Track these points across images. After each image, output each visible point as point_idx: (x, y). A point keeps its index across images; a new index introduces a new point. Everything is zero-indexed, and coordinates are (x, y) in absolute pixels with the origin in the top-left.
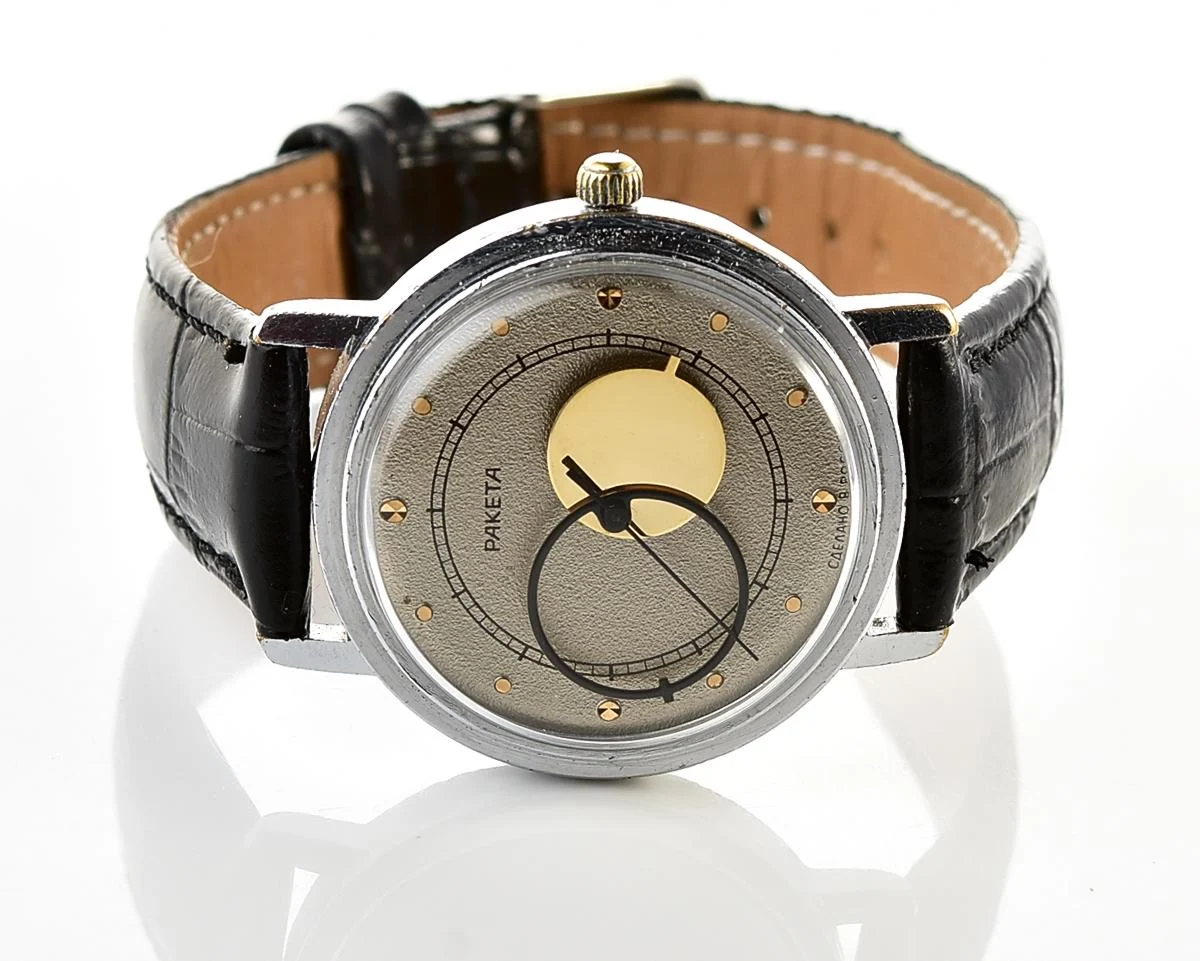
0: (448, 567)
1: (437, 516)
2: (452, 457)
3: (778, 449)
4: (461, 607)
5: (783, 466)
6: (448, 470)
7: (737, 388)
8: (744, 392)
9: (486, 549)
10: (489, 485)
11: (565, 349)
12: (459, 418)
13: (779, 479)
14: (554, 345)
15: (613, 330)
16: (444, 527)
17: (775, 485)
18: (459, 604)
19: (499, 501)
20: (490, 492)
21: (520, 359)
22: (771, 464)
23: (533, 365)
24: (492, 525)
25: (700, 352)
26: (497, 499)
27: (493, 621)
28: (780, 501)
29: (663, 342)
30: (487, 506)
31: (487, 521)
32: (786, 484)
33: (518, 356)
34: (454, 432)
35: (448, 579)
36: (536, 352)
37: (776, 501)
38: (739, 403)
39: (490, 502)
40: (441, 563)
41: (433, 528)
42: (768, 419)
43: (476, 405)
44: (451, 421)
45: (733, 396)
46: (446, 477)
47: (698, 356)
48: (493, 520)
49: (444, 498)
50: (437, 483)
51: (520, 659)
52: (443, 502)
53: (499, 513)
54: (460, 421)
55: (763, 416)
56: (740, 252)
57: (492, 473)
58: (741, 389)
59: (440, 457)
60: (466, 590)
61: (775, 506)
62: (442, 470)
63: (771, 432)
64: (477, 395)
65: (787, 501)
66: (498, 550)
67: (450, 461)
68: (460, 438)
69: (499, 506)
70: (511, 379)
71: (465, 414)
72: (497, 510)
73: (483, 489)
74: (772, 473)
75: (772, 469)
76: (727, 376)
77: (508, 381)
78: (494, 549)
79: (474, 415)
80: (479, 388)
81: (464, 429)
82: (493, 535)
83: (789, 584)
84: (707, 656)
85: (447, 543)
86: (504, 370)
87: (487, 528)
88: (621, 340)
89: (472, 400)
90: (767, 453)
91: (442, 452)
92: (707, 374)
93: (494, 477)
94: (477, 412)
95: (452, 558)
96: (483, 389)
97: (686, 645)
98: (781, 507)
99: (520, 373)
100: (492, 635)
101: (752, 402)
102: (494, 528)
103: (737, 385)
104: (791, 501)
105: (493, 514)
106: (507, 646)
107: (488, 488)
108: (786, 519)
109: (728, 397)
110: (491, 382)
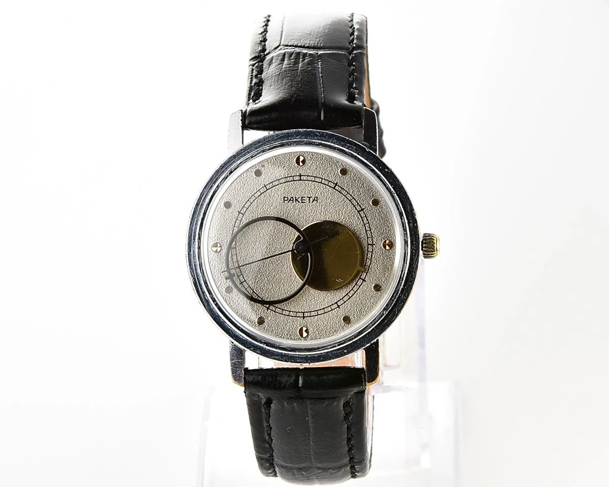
0: (277, 183)
1: (297, 178)
2: (322, 183)
3: (325, 313)
4: (260, 188)
5: (318, 315)
6: (317, 182)
7: (350, 296)
8: (349, 299)
9: (284, 197)
10: (311, 199)
11: (367, 228)
12: (339, 186)
13: (313, 314)
14: (368, 223)
15: (374, 246)
16: (293, 181)
17: (310, 312)
18: (262, 187)
19: (304, 202)
20: (308, 199)
21: (362, 210)
22: (319, 310)
23: (360, 215)
24: (294, 199)
25: (365, 281)
26: (305, 201)
27: (254, 201)
28: (304, 314)
29: (369, 266)
30: (302, 197)
31: (296, 198)
32: (310, 316)
33: (364, 209)
34: (332, 184)
35: (272, 183)
36: (366, 216)
37: (304, 313)
38: (344, 297)
39: (304, 199)
40: (279, 180)
41: (293, 176)
42: (338, 308)
43: (344, 192)
44: (337, 183)
45: (347, 294)
46: (314, 181)
47: (364, 280)
48: (296, 200)
49: (305, 180)
50: (312, 178)
51: (238, 212)
52: (304, 180)
53: (299, 202)
54: (337, 186)
55: (339, 306)
56: (406, 296)
57: (316, 199)
58: (350, 298)
59: (322, 179)
60: (267, 190)
61: (301, 312)
62: (317, 180)
63: (332, 310)
64: (348, 193)
65: (304, 317)
66: (284, 202)
67: (321, 183)
68: (330, 187)
69: (302, 202)
70: (354, 206)
71: (340, 188)
72: (301, 202)
73: (309, 196)
74: (315, 311)
75: (317, 311)
76: (355, 292)
77: (354, 205)
78: (284, 200)
79: (339, 192)
80: (351, 193)
81: (334, 188)
82: (290, 200)
83: (269, 318)
84: (240, 286)
85: (287, 182)
86: (358, 204)
87: (293, 198)
88: (370, 250)
89: (346, 191)
90: (324, 309)
91: (324, 179)
92: (356, 284)
93: (314, 200)
94: (341, 193)
95: (280, 184)
96: (351, 195)
97: (244, 278)
98: (301, 315)
99: (357, 209)
100: (249, 200)
101: (345, 302)
102: (293, 200)
103: (352, 296)
104: (304, 319)
105: (299, 200)
106: (244, 206)
107: (309, 198)
108: (296, 316)
109: (347, 292)
110: (353, 198)
